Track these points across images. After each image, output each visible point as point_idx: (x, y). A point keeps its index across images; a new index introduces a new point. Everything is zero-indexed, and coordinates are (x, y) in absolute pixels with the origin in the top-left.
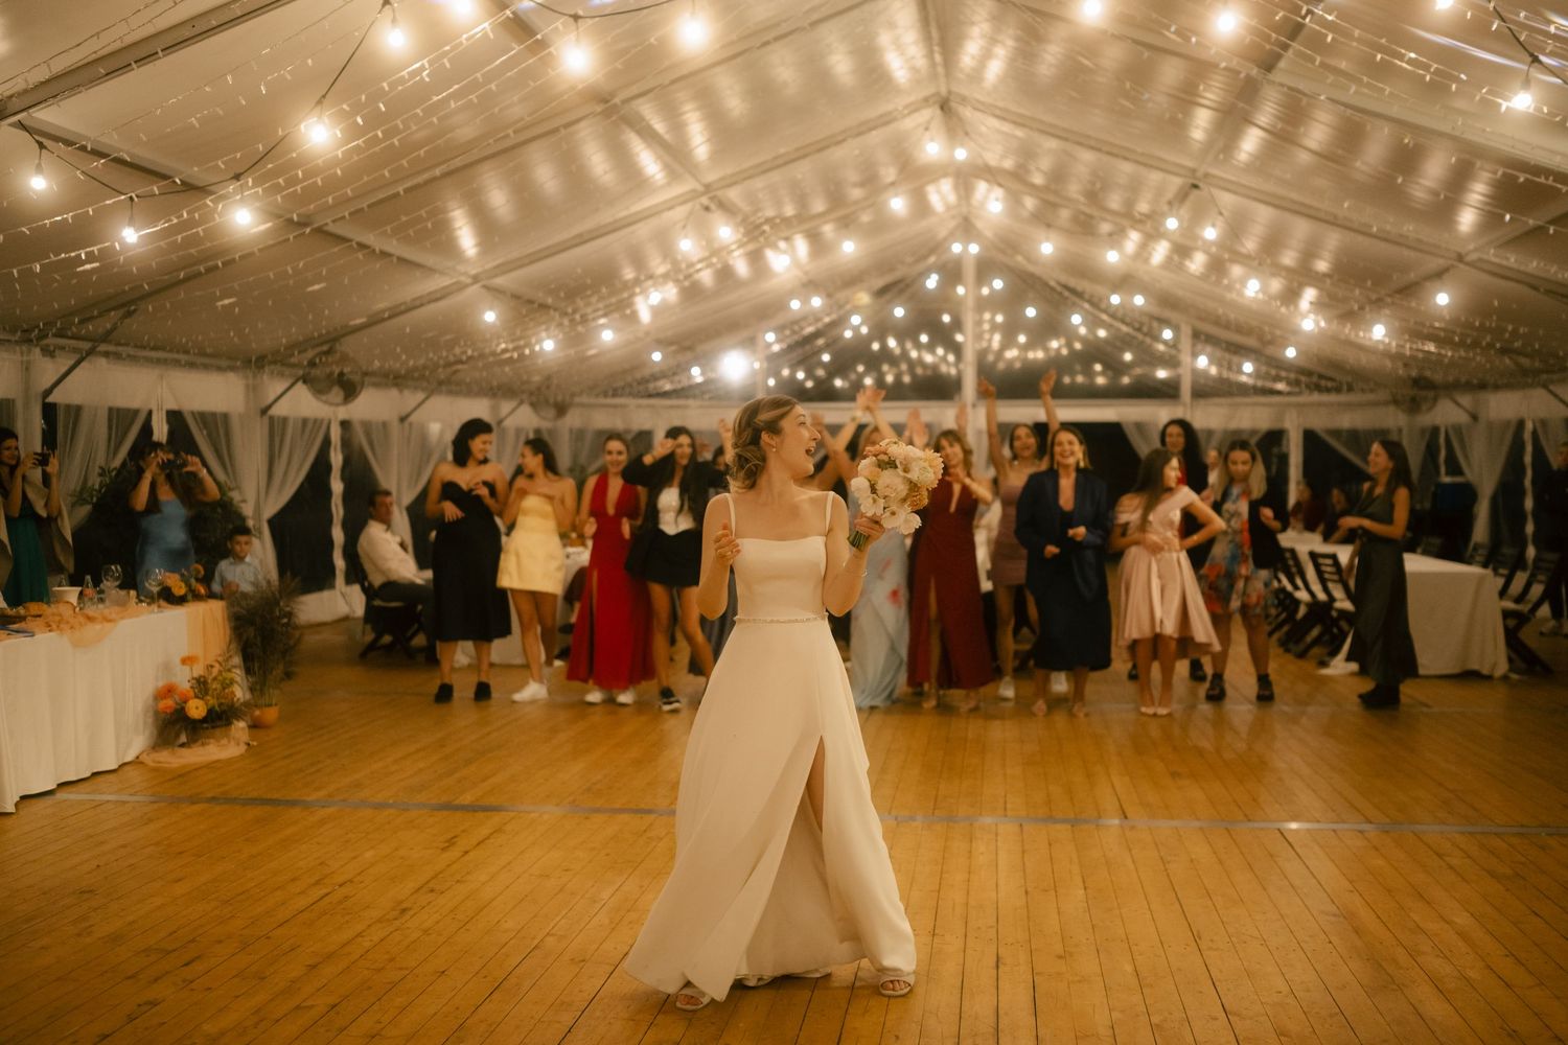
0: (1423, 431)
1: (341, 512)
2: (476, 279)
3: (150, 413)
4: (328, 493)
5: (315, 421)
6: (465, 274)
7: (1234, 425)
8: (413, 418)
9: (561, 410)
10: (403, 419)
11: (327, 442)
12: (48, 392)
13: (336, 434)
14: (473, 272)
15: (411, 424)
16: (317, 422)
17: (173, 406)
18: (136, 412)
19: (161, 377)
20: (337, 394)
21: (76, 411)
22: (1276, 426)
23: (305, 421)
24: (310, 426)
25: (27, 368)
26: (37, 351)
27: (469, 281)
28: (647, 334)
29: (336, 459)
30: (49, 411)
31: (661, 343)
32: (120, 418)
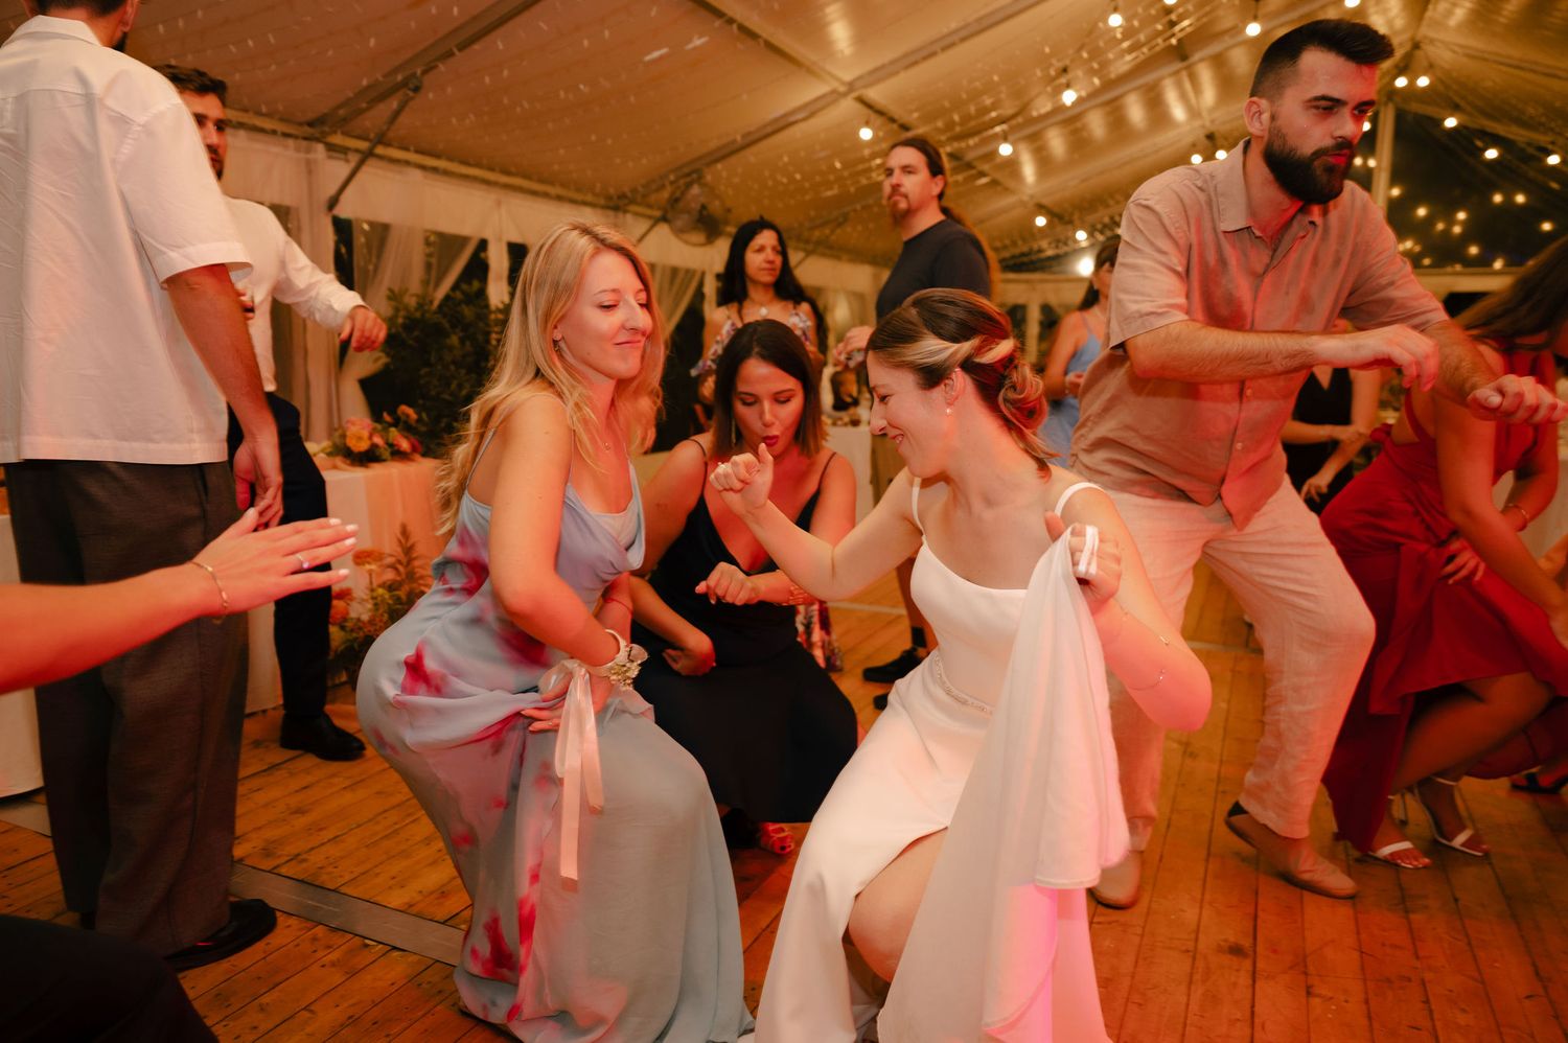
2: (851, 86)
3: (483, 245)
5: (687, 271)
6: (843, 83)
12: (333, 202)
14: (848, 77)
16: (689, 273)
17: (516, 238)
18: (464, 240)
19: (499, 203)
20: (699, 237)
21: (382, 231)
23: (675, 271)
24: (681, 275)
25: (310, 168)
26: (320, 147)
27: (842, 89)
28: (1030, 196)
30: (343, 228)
32: (444, 245)
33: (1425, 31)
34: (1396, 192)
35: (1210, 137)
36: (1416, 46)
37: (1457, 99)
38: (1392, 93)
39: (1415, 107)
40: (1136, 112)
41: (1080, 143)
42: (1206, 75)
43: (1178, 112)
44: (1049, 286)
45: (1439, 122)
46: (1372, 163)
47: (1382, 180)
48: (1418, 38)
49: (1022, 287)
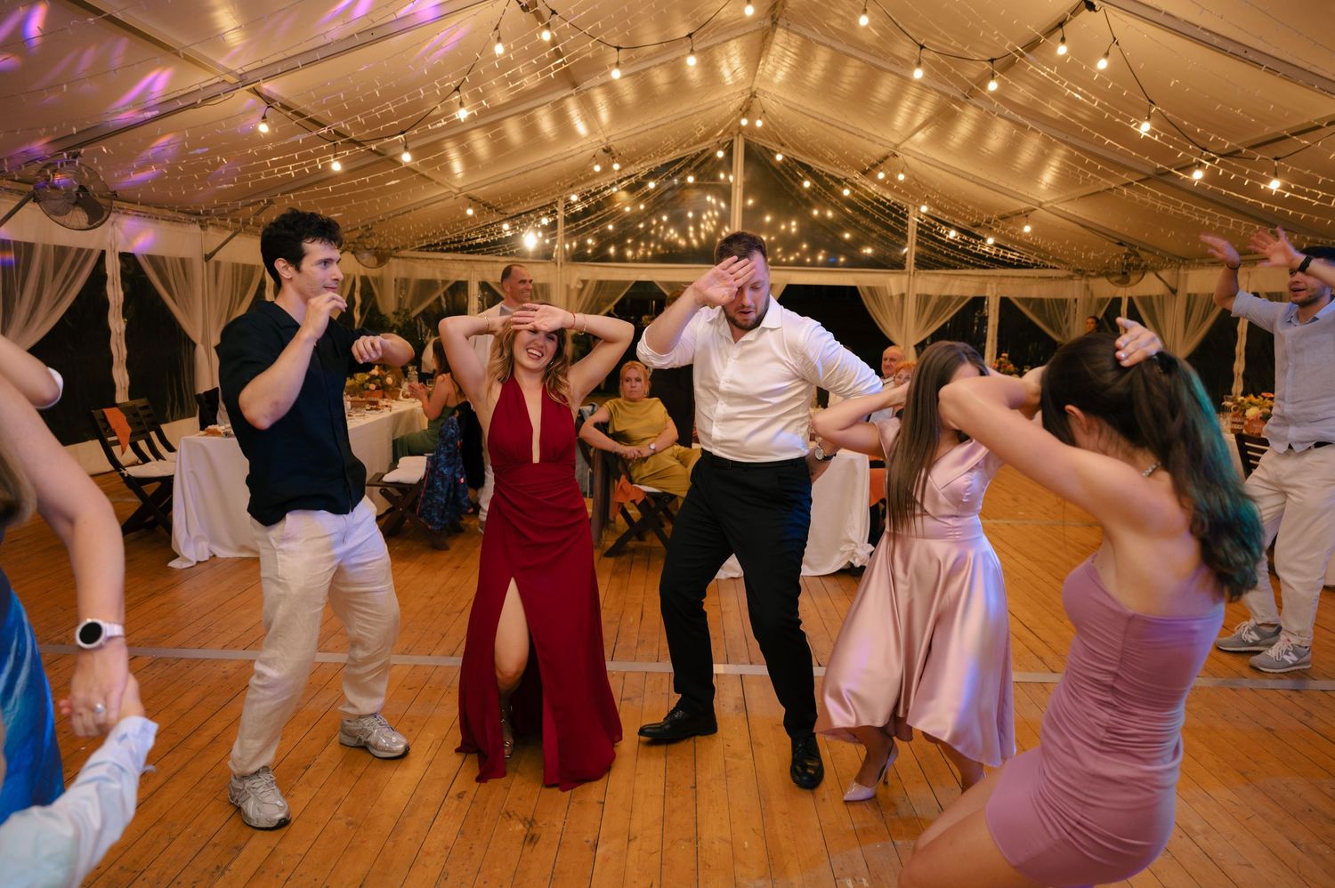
0: (1101, 301)
1: (125, 352)
2: (243, 80)
4: (107, 333)
6: (230, 72)
7: (946, 293)
8: (216, 257)
9: (382, 257)
10: (208, 258)
11: (98, 277)
13: (113, 267)
15: (218, 264)
16: (82, 252)
20: (80, 217)
22: (981, 295)
24: (71, 256)
27: (233, 80)
28: (460, 189)
29: (115, 294)
31: (473, 201)
33: (757, 84)
34: (750, 202)
35: (607, 150)
36: (753, 95)
37: (783, 140)
38: (740, 129)
39: (756, 140)
40: (546, 124)
41: (500, 146)
42: (600, 99)
43: (581, 128)
44: (485, 266)
45: (772, 153)
46: (731, 178)
47: (737, 194)
48: (754, 89)
49: (462, 266)
